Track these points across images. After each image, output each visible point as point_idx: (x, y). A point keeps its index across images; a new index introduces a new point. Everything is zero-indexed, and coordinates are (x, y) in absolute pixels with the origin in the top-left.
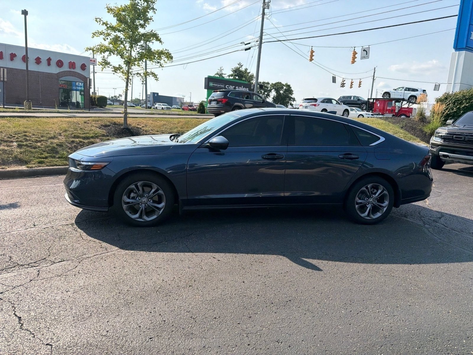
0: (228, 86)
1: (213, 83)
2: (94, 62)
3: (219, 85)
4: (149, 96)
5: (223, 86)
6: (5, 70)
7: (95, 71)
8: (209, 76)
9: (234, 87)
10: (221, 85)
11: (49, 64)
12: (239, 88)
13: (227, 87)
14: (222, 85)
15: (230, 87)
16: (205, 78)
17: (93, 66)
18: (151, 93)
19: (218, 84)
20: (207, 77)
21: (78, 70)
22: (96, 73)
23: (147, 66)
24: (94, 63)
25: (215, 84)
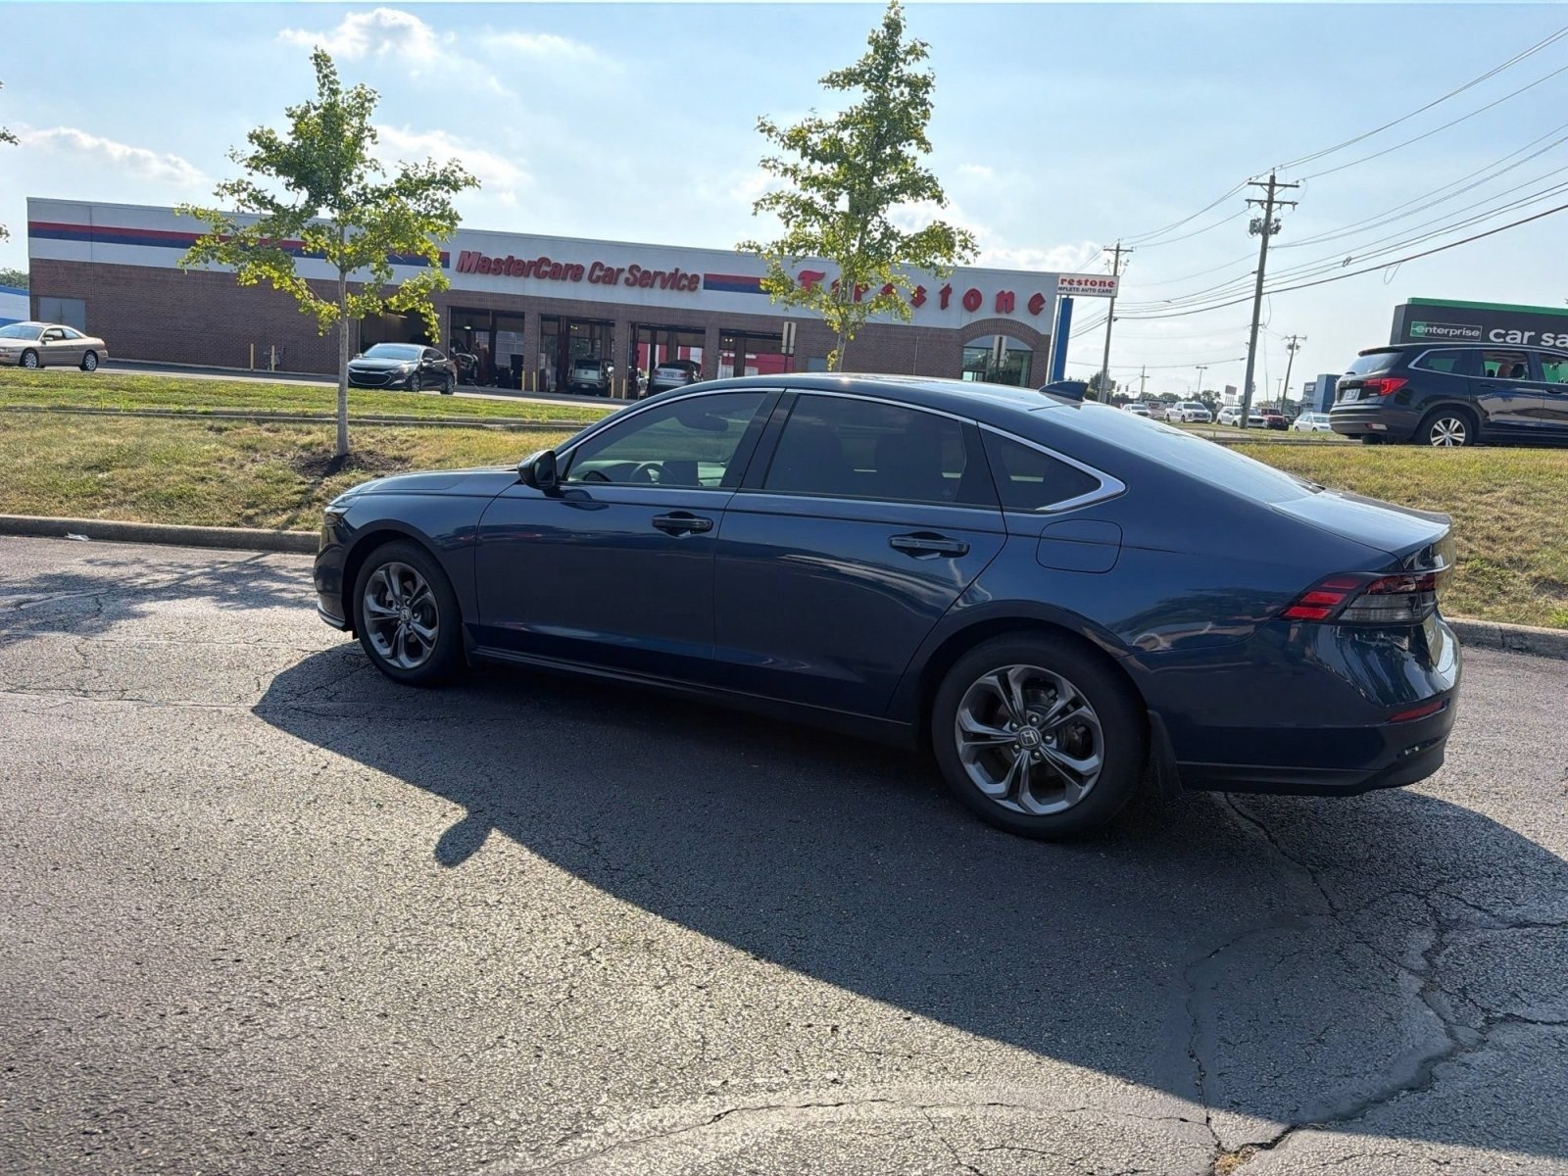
0: (1503, 332)
1: (1428, 326)
2: (1109, 288)
3: (1458, 332)
4: (1312, 387)
5: (1476, 333)
6: (794, 325)
7: (1114, 315)
8: (1413, 299)
9: (1533, 333)
10: (1468, 329)
11: (944, 304)
12: (1555, 339)
13: (1497, 336)
14: (1472, 329)
15: (1508, 339)
16: (1397, 308)
17: (1110, 299)
18: (1319, 376)
19: (1451, 327)
20: (1406, 302)
21: (1020, 315)
22: (1115, 320)
23: (1264, 284)
24: (1110, 291)
25: (1439, 327)
